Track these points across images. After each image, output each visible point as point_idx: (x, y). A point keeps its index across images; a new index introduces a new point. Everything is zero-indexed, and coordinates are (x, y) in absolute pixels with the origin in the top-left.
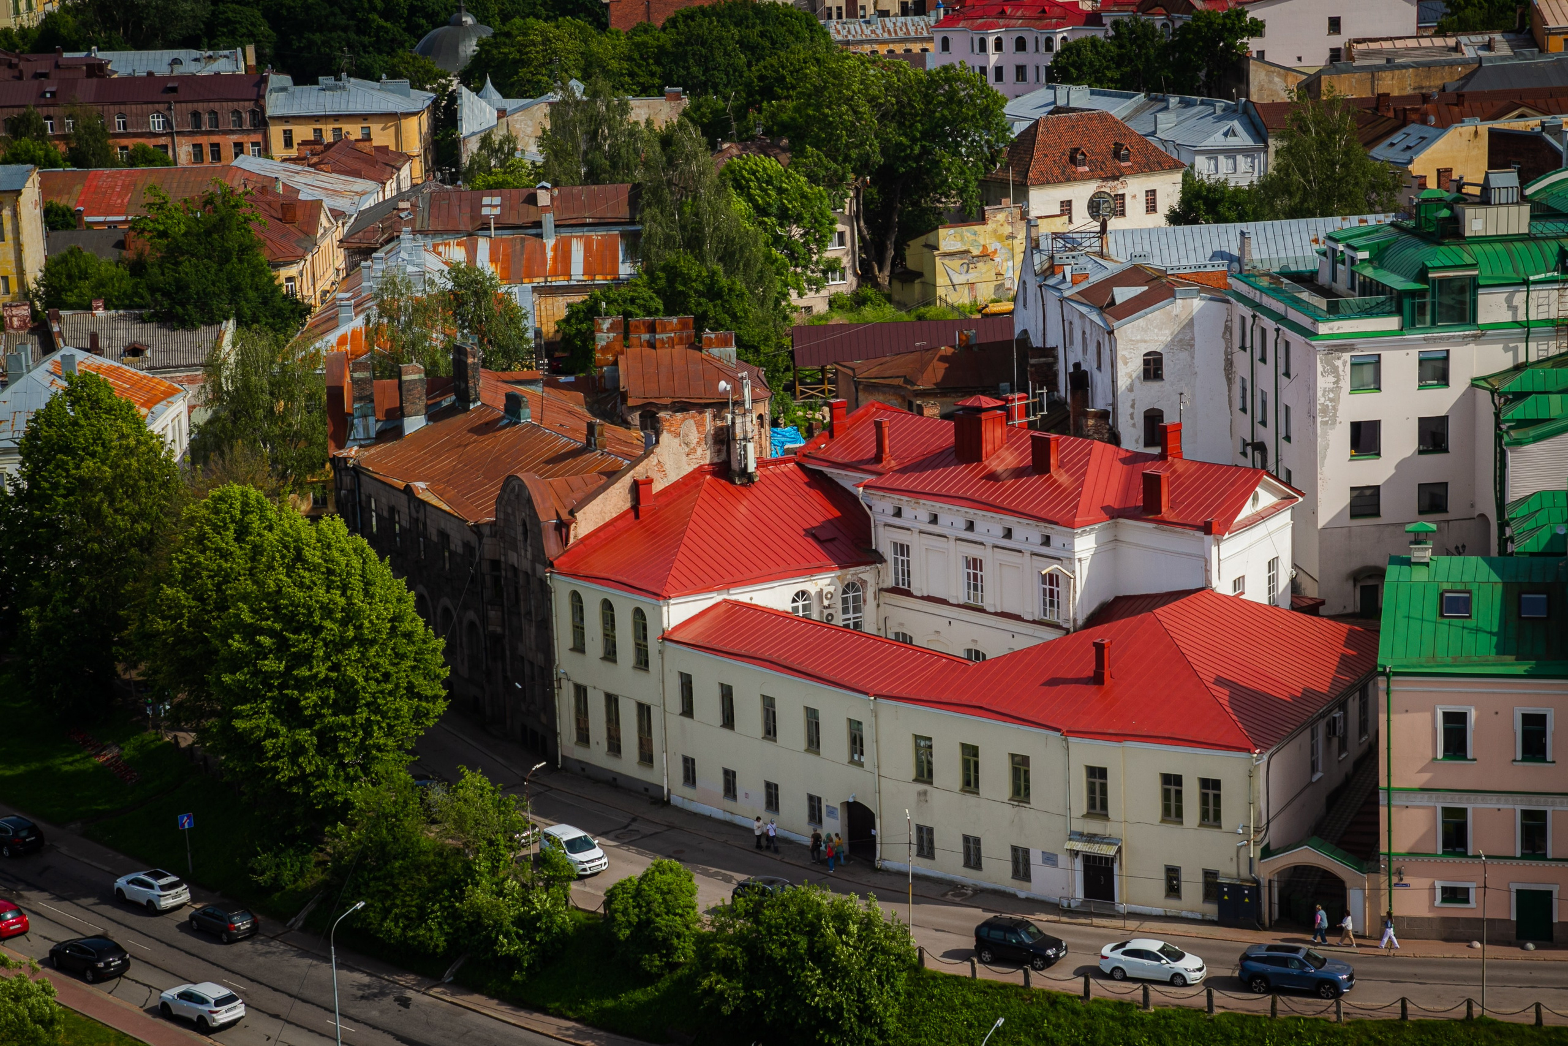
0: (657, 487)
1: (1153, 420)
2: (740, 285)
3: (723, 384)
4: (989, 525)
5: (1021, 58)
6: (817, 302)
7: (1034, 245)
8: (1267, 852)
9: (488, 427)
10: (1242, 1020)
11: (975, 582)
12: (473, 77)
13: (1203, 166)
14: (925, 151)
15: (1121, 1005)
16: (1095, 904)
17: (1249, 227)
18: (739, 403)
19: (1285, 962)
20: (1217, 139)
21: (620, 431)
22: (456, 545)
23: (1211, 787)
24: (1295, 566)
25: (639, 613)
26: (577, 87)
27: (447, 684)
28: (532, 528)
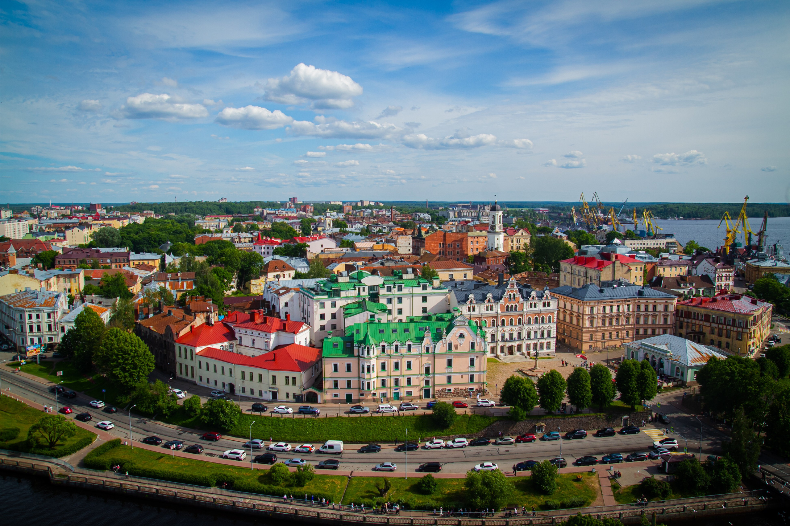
0: (195, 327)
1: (286, 313)
2: (214, 290)
3: (208, 308)
4: (256, 333)
5: (268, 250)
6: (229, 293)
7: (266, 283)
8: (304, 389)
9: (165, 316)
10: (299, 419)
11: (253, 343)
12: (169, 253)
13: (299, 270)
14: (249, 267)
15: (278, 418)
16: (274, 400)
17: (304, 280)
18: (211, 312)
19: (306, 409)
20: (301, 265)
21: (190, 317)
22: (158, 338)
23: (294, 378)
24: (310, 339)
25: (191, 350)
26: (187, 255)
27: (154, 364)
28: (172, 335)
